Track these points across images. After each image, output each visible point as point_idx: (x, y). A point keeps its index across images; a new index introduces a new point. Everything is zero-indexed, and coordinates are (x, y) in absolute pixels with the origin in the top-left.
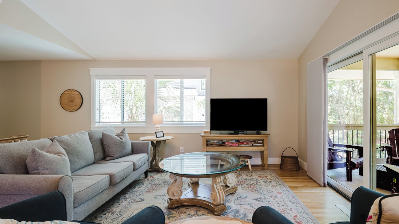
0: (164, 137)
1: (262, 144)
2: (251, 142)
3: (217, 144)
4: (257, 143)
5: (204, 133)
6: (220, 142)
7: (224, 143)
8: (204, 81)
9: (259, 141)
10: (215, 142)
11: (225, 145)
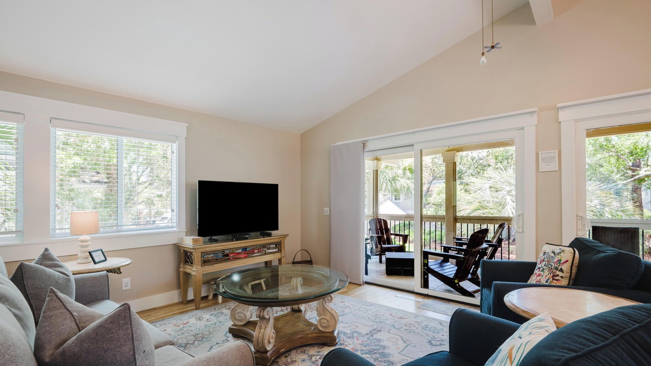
0: (106, 260)
1: (276, 250)
2: (262, 249)
3: (217, 260)
4: (269, 249)
5: (193, 242)
6: (220, 255)
7: (227, 255)
8: (175, 146)
9: (271, 246)
10: (212, 255)
11: (228, 259)
